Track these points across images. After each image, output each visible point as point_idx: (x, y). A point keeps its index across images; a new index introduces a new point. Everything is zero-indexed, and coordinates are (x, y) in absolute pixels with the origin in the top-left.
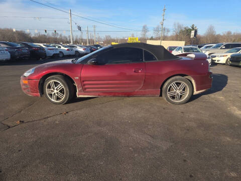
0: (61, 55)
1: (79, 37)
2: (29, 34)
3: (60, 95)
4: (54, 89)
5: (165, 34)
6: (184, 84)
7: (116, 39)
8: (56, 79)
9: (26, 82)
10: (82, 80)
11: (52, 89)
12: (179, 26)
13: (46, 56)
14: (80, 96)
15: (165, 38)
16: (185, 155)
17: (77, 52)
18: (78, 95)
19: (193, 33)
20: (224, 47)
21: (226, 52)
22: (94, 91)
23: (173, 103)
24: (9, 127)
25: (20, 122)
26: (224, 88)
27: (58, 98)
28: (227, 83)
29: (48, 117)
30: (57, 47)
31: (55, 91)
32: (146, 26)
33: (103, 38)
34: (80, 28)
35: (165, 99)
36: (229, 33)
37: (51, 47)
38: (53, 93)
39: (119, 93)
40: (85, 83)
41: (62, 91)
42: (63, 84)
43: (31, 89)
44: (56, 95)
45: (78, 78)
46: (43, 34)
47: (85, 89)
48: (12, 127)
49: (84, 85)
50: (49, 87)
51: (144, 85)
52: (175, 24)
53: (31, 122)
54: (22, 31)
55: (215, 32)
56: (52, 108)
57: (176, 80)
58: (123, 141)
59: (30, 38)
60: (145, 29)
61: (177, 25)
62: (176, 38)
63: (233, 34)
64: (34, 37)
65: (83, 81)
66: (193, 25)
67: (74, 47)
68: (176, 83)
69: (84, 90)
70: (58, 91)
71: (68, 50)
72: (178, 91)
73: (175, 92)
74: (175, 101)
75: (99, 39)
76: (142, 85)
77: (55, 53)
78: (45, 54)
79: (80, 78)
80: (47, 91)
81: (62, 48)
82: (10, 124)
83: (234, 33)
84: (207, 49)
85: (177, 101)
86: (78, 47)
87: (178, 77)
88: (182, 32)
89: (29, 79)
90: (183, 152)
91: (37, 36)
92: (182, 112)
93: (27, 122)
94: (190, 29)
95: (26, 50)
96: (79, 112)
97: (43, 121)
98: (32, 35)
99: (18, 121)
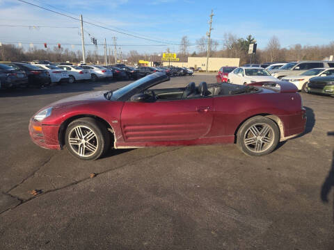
0: (71, 81)
1: (92, 53)
2: (21, 49)
3: (90, 147)
4: (81, 138)
5: (213, 49)
6: (267, 127)
7: (144, 55)
8: (84, 124)
9: (40, 128)
10: (122, 125)
11: (79, 139)
12: (231, 38)
13: (50, 83)
14: (119, 147)
15: (212, 54)
16: (295, 240)
17: (93, 75)
18: (117, 146)
19: (251, 47)
20: (298, 68)
21: (303, 75)
22: (139, 140)
23: (253, 154)
24: (22, 201)
25: (37, 191)
26: (314, 128)
27: (87, 152)
28: (314, 120)
29: (77, 183)
30: (65, 69)
31: (83, 141)
32: (186, 37)
33: (126, 54)
34: (95, 41)
35: (241, 148)
36: (298, 47)
37: (56, 68)
38: (79, 144)
39: (175, 142)
40: (127, 128)
41: (93, 141)
42: (95, 130)
43: (47, 139)
44: (85, 146)
45: (116, 122)
46: (41, 49)
47: (127, 137)
48: (27, 201)
49: (125, 132)
50: (74, 135)
51: (211, 130)
52: (225, 35)
53: (54, 191)
54: (10, 45)
55: (279, 46)
56: (79, 167)
57: (257, 121)
58: (198, 221)
59: (23, 54)
60: (185, 43)
61: (228, 37)
62: (228, 54)
63: (303, 47)
64: (28, 53)
65: (124, 126)
66: (250, 36)
67: (89, 68)
68: (257, 126)
69: (125, 139)
70: (87, 142)
71: (81, 73)
72: (259, 137)
73: (255, 139)
74: (255, 151)
75: (122, 56)
76: (209, 130)
77: (63, 77)
78: (50, 78)
79: (120, 121)
80: (70, 141)
81: (73, 70)
82: (22, 196)
83: (305, 47)
84: (275, 70)
85: (258, 152)
86: (95, 68)
87: (259, 118)
88: (235, 46)
89: (44, 124)
90: (290, 237)
91: (32, 52)
92: (269, 169)
93: (48, 192)
94: (246, 42)
95: (22, 75)
96: (119, 171)
97: (70, 189)
98: (26, 51)
99: (34, 192)
